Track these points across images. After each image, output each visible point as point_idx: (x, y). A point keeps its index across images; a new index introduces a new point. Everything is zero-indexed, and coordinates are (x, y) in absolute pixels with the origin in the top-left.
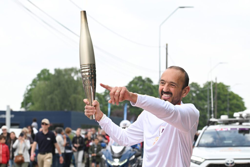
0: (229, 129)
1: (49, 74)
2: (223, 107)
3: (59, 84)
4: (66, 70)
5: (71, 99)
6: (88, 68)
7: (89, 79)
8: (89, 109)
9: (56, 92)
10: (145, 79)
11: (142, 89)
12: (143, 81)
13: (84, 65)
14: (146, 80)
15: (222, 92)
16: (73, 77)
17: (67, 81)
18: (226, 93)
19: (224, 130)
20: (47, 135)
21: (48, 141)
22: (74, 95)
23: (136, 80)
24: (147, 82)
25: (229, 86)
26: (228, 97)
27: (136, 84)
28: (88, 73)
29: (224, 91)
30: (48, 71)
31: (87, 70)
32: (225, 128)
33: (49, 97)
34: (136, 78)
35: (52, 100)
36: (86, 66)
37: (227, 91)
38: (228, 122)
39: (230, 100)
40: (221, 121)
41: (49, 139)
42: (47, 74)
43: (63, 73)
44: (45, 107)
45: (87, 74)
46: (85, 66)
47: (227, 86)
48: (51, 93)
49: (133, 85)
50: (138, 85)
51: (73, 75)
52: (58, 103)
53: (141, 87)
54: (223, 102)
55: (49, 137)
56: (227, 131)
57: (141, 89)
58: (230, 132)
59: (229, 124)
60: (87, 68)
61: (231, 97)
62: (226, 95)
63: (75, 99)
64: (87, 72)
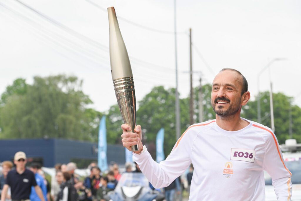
0: (297, 159)
1: (26, 85)
2: (283, 128)
3: (40, 100)
4: (50, 79)
5: (58, 121)
6: (124, 84)
7: (126, 97)
8: (131, 136)
9: (35, 112)
10: (169, 89)
11: (165, 104)
12: (166, 93)
13: (118, 79)
14: (169, 91)
15: (282, 105)
16: (60, 89)
17: (51, 95)
18: (287, 108)
19: (290, 160)
20: (24, 175)
21: (25, 183)
22: (62, 116)
23: (156, 92)
24: (171, 94)
25: (292, 98)
26: (291, 113)
27: (155, 97)
28: (125, 90)
29: (285, 104)
30: (24, 81)
31: (123, 86)
32: (291, 158)
33: (25, 119)
34: (155, 88)
35: (29, 124)
36: (121, 81)
37: (289, 104)
38: (295, 149)
39: (294, 117)
40: (285, 148)
41: (26, 180)
42: (22, 86)
43: (47, 83)
44: (19, 134)
45: (123, 91)
46: (119, 81)
47: (290, 98)
48: (28, 112)
49: (150, 99)
50: (159, 98)
51: (60, 85)
52: (38, 128)
53: (163, 101)
54: (285, 120)
55: (26, 178)
56: (295, 161)
57: (163, 104)
58: (298, 162)
59: (298, 152)
60: (122, 84)
61: (295, 113)
62: (287, 111)
63: (64, 121)
64: (122, 88)
